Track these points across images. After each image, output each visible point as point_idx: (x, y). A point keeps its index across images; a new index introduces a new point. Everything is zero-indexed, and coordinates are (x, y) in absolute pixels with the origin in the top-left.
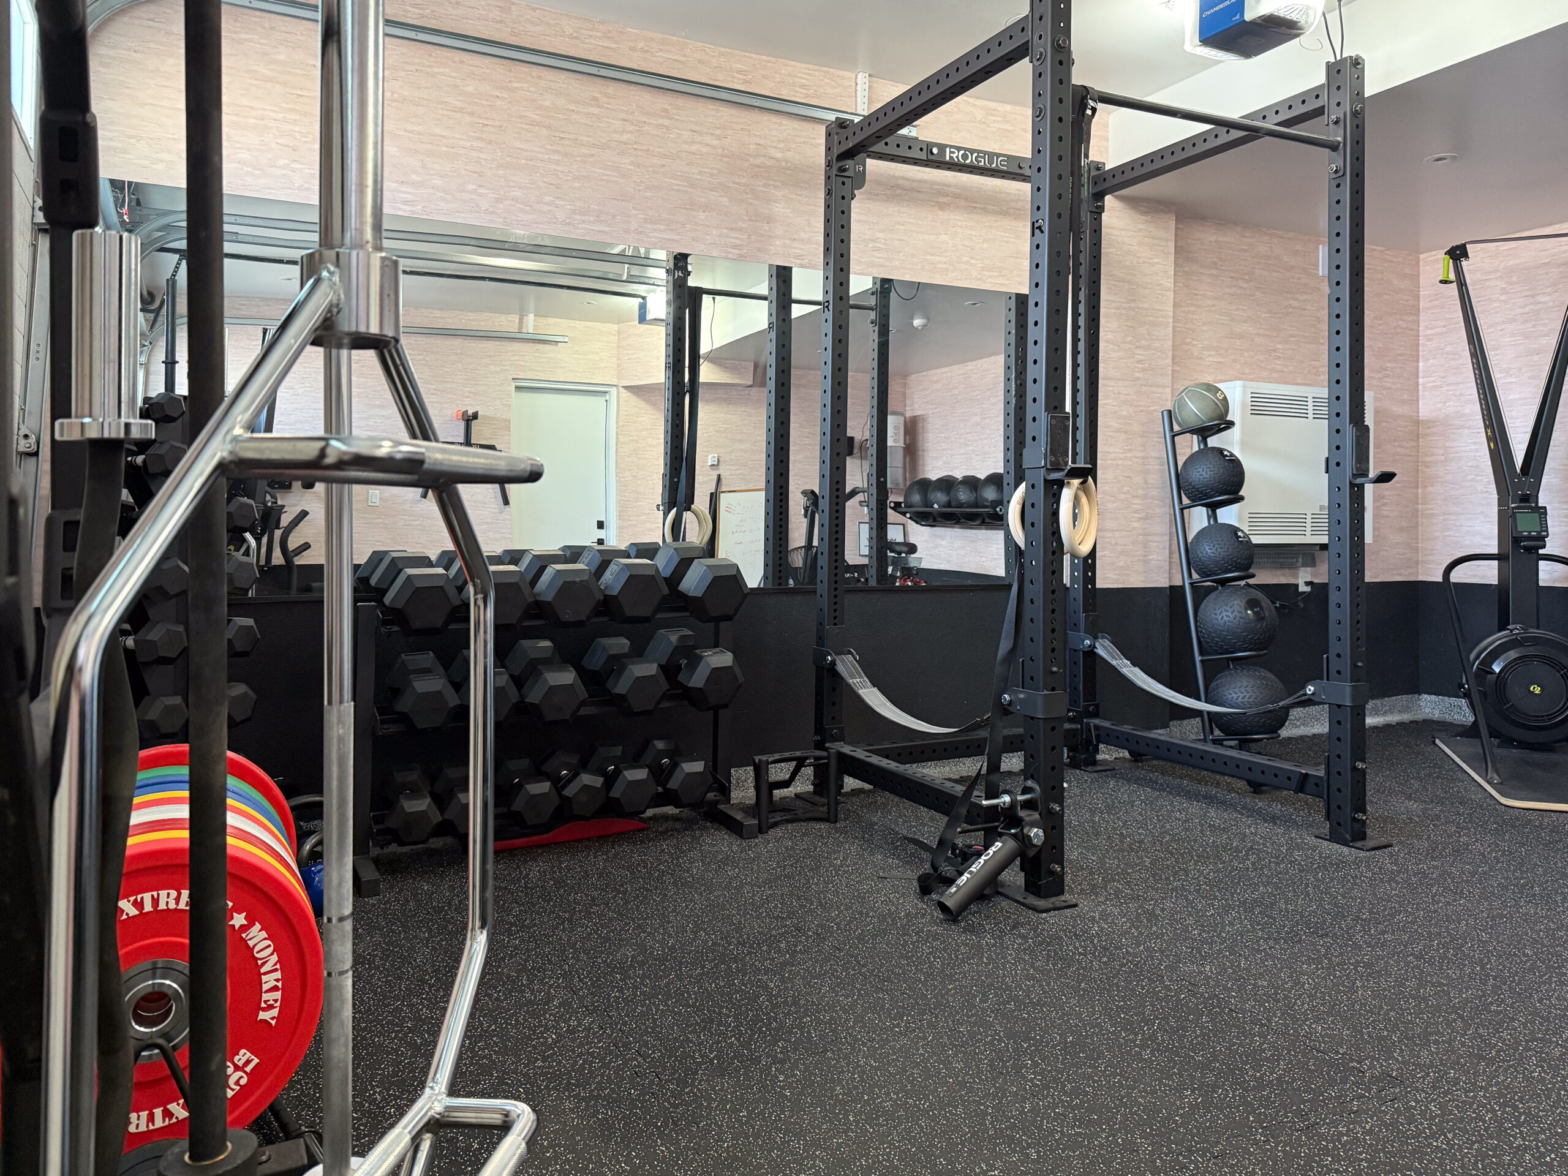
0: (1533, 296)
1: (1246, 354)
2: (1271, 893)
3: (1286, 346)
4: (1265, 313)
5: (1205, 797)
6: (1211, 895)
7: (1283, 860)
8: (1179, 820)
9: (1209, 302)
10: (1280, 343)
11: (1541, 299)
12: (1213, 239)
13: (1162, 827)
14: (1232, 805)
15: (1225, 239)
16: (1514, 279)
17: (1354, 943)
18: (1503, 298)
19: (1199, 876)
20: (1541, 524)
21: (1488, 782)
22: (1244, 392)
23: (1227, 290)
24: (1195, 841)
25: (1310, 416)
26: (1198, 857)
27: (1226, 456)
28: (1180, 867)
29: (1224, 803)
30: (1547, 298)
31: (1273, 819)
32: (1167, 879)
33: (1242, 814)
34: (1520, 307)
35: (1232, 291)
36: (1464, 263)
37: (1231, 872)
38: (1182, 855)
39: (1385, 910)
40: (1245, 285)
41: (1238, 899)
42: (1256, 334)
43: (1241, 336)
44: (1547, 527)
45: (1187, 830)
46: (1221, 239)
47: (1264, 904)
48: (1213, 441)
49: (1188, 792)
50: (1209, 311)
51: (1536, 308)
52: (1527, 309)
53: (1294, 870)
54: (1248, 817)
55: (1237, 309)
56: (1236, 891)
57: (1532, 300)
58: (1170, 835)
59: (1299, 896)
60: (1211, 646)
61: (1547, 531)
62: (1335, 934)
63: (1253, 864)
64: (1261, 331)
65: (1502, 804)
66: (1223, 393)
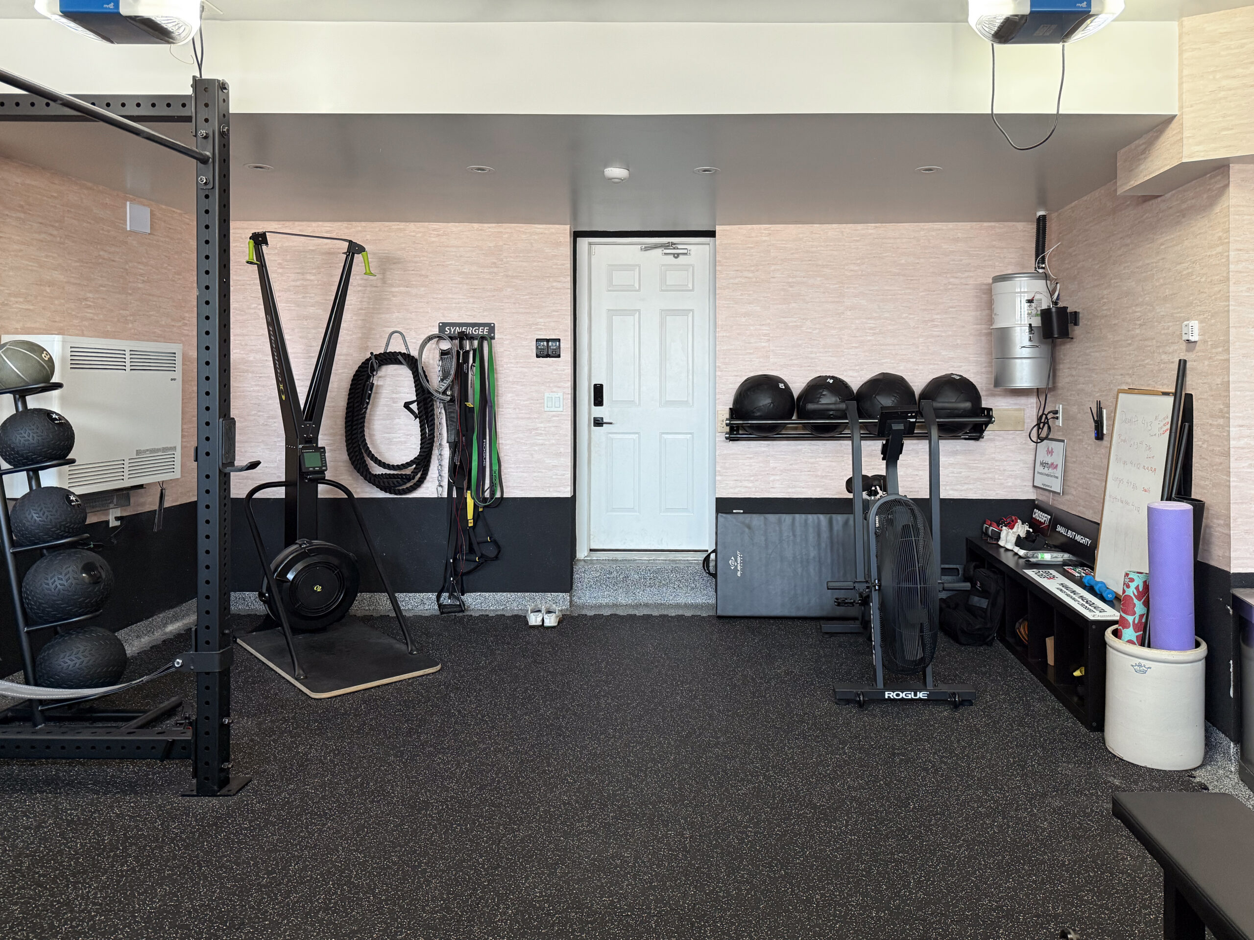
0: (303, 274)
1: (56, 302)
2: (170, 893)
3: (97, 296)
4: (76, 261)
5: (47, 782)
6: (110, 927)
7: (163, 840)
8: (29, 828)
9: (16, 247)
10: (90, 292)
11: (308, 277)
12: (19, 180)
13: (14, 847)
14: (80, 783)
15: (34, 183)
16: (288, 257)
17: (271, 921)
18: (280, 271)
19: (86, 905)
20: (322, 461)
21: (296, 679)
22: (63, 348)
23: (36, 236)
24: (61, 852)
25: (128, 368)
26: (74, 876)
27: (56, 419)
28: (58, 902)
29: (70, 784)
30: (313, 278)
31: (131, 788)
32: (51, 926)
33: (97, 792)
34: (293, 281)
35: (43, 236)
36: (264, 247)
37: (118, 882)
38: (54, 881)
39: (277, 865)
40: (55, 232)
41: (142, 918)
42: (66, 282)
43: (51, 284)
44: (326, 463)
45: (45, 840)
46: (28, 182)
47: (168, 912)
48: (33, 402)
49: (24, 782)
50: (16, 256)
51: (305, 283)
52: (298, 283)
53: (179, 848)
54: (105, 794)
55: (47, 256)
56: (134, 907)
57: (301, 277)
58: (27, 856)
59: (198, 883)
60: (35, 613)
61: (326, 466)
62: (250, 918)
63: (136, 858)
64: (72, 280)
65: (314, 699)
66: (48, 353)
